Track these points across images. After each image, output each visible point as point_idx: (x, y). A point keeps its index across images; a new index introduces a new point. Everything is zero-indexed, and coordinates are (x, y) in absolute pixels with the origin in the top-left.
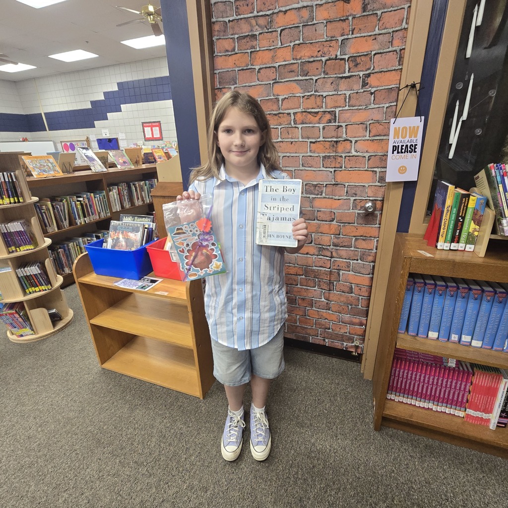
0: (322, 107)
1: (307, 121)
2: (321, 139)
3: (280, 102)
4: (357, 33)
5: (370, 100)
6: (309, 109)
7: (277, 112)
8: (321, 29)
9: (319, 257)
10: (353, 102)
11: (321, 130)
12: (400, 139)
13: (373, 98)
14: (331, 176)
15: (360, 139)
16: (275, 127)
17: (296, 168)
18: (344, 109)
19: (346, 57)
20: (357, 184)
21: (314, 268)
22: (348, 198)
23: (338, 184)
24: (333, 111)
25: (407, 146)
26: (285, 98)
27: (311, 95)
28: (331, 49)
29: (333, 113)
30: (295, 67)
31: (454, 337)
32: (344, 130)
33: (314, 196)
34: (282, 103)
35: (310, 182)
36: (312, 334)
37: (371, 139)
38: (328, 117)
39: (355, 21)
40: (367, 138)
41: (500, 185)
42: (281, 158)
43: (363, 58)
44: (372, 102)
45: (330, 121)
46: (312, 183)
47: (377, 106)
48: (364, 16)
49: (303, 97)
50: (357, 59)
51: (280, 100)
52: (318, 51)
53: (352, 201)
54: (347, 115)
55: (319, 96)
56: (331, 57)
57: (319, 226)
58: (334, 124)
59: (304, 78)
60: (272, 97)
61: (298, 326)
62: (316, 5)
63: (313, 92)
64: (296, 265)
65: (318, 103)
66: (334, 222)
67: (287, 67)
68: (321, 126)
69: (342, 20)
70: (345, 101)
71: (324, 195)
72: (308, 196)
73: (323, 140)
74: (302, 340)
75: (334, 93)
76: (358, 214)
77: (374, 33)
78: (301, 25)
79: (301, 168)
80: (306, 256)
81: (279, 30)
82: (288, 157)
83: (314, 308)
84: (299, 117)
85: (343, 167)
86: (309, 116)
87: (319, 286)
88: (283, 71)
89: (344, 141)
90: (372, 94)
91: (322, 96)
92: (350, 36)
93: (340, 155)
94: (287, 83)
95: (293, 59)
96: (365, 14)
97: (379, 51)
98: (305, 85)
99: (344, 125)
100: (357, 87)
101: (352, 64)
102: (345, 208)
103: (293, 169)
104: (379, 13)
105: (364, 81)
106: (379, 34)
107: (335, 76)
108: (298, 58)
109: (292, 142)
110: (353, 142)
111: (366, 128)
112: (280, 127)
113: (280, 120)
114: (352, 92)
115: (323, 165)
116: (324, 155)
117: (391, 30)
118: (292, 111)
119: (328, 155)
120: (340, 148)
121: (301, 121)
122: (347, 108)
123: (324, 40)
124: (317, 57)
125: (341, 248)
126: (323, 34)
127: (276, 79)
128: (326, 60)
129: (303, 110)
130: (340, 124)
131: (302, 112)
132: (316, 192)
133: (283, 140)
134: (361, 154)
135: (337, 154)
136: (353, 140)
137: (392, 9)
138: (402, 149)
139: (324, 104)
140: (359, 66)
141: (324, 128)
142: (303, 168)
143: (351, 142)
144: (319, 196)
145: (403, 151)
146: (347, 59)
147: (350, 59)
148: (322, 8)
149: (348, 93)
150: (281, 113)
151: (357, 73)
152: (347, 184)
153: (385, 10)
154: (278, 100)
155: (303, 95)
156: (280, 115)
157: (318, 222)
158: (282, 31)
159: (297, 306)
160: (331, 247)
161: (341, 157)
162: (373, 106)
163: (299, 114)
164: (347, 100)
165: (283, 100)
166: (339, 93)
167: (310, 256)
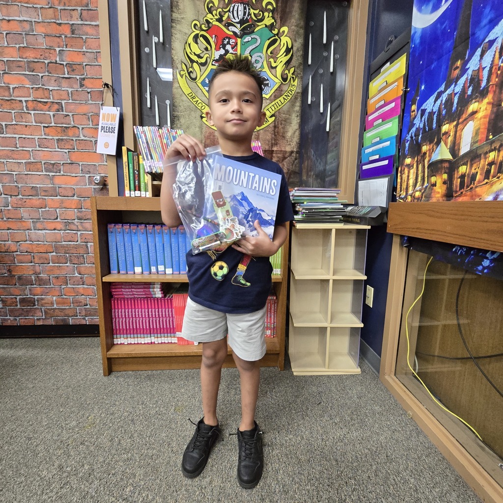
0: (50, 98)
1: (38, 108)
2: (53, 124)
3: (11, 90)
4: (70, 48)
5: (88, 97)
6: (38, 98)
7: (9, 98)
8: (41, 40)
9: (67, 232)
10: (75, 97)
11: (52, 117)
12: (106, 122)
13: (90, 96)
14: (66, 156)
15: (85, 126)
16: (9, 111)
17: (33, 149)
18: (68, 101)
19: (65, 63)
20: (89, 164)
21: (64, 243)
22: (83, 175)
23: (73, 163)
24: (59, 103)
25: (109, 127)
26: (16, 87)
27: (39, 88)
28: (51, 55)
29: (60, 104)
30: (22, 64)
31: (153, 269)
32: (71, 118)
33: (54, 174)
34: (13, 91)
35: (48, 161)
36: (71, 315)
37: (94, 127)
38: (56, 106)
39: (66, 39)
40: (91, 126)
41: (140, 139)
42: (17, 139)
43: (77, 66)
44: (90, 99)
45: (58, 110)
46: (49, 162)
47: (94, 102)
48: (73, 37)
49: (32, 88)
50: (73, 66)
51: (11, 88)
52: (41, 55)
53: (87, 178)
54: (73, 107)
55: (46, 89)
56: (52, 61)
57: (62, 202)
58: (62, 113)
59: (31, 73)
60: (4, 85)
61: (55, 309)
62: (35, 21)
63: (40, 86)
64: (45, 243)
65: (46, 95)
66: (75, 198)
67: (15, 62)
68: (51, 113)
69: (57, 36)
70: (69, 96)
71: (62, 172)
72: (48, 173)
73: (55, 125)
74: (62, 324)
75: (58, 88)
76: (94, 189)
77: (83, 50)
78: (24, 33)
79: (38, 148)
80: (53, 231)
81: (5, 33)
82: (24, 138)
83: (69, 286)
84: (30, 104)
85: (76, 149)
86: (40, 104)
87: (71, 261)
88: (11, 65)
89: (73, 127)
90: (88, 93)
91: (49, 89)
92: (64, 49)
93: (71, 138)
94: (16, 75)
95: (20, 58)
96: (73, 36)
97: (89, 64)
98: (34, 79)
99: (70, 114)
100: (77, 86)
101: (70, 70)
102: (82, 184)
103: (31, 149)
104: (84, 37)
105: (81, 83)
106: (87, 52)
107: (57, 75)
108: (24, 57)
109: (26, 126)
110: (81, 129)
111: (89, 118)
112: (13, 112)
113: (13, 106)
114: (73, 89)
115: (58, 146)
116: (57, 138)
117: (95, 51)
118: (23, 99)
119: (61, 138)
120: (70, 132)
121: (32, 108)
122: (70, 101)
123: (44, 47)
124: (40, 59)
125: (85, 221)
126: (43, 43)
127: (5, 70)
128: (48, 63)
129: (34, 99)
130: (67, 113)
131: (33, 100)
132: (55, 170)
133: (18, 123)
134: (88, 139)
135: (68, 138)
136: (81, 127)
137: (92, 37)
138: (107, 129)
139: (51, 96)
140: (75, 71)
141: (54, 116)
142: (40, 149)
143: (79, 128)
144: (58, 174)
145: (107, 131)
146: (65, 64)
147: (68, 65)
148: (39, 24)
149: (70, 90)
150: (13, 100)
151: (74, 76)
152: (81, 163)
153: (88, 37)
154: (9, 88)
155: (32, 87)
156: (12, 101)
157: (60, 197)
158: (7, 34)
159: (52, 286)
160: (76, 220)
161: (72, 140)
162: (90, 102)
163: (30, 102)
164: (70, 95)
165: (14, 89)
166: (63, 89)
167: (58, 232)
